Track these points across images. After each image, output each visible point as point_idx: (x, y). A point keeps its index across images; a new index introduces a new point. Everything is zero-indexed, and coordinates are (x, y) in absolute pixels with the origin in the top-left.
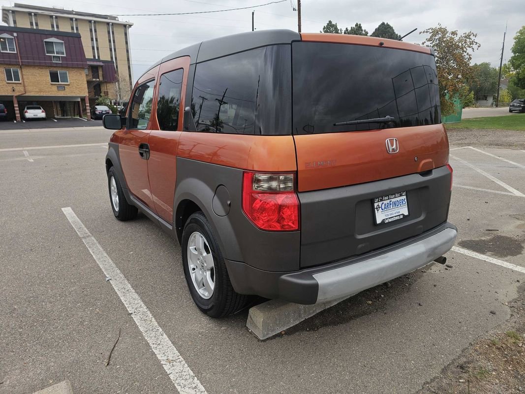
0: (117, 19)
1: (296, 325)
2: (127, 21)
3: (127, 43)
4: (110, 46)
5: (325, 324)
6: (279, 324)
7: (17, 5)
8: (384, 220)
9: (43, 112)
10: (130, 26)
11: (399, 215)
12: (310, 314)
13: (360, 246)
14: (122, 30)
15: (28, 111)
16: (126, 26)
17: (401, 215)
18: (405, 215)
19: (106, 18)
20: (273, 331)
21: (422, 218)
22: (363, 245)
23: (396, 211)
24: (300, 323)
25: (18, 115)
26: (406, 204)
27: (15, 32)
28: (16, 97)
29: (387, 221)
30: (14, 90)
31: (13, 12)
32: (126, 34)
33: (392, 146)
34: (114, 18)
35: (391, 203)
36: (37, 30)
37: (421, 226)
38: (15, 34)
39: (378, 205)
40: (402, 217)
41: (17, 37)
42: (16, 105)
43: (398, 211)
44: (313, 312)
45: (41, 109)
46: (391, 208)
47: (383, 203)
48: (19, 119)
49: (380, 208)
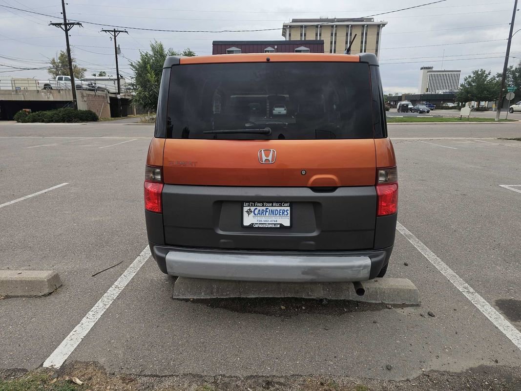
0: (372, 20)
1: (206, 299)
2: (382, 21)
3: (377, 42)
4: (362, 47)
5: (225, 307)
6: (190, 291)
7: (294, 21)
8: (253, 224)
9: (285, 110)
10: (384, 25)
11: (275, 224)
12: (223, 295)
13: (222, 241)
14: (375, 30)
15: (275, 109)
16: (379, 26)
17: (278, 224)
18: (285, 225)
19: (362, 21)
20: (183, 295)
21: (315, 234)
22: (225, 241)
23: (272, 219)
24: (210, 299)
26: (289, 215)
27: (276, 45)
29: (256, 226)
31: (290, 26)
32: (378, 34)
33: (267, 156)
34: (370, 20)
35: (267, 210)
36: (305, 40)
37: (312, 243)
38: (276, 47)
39: (250, 209)
40: (279, 226)
41: (277, 49)
43: (275, 220)
44: (227, 295)
45: (284, 107)
46: (267, 215)
47: (257, 209)
49: (251, 212)
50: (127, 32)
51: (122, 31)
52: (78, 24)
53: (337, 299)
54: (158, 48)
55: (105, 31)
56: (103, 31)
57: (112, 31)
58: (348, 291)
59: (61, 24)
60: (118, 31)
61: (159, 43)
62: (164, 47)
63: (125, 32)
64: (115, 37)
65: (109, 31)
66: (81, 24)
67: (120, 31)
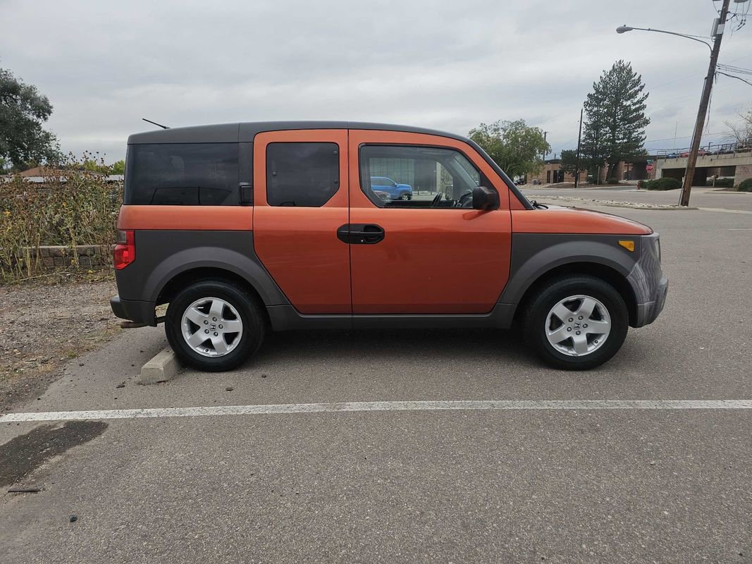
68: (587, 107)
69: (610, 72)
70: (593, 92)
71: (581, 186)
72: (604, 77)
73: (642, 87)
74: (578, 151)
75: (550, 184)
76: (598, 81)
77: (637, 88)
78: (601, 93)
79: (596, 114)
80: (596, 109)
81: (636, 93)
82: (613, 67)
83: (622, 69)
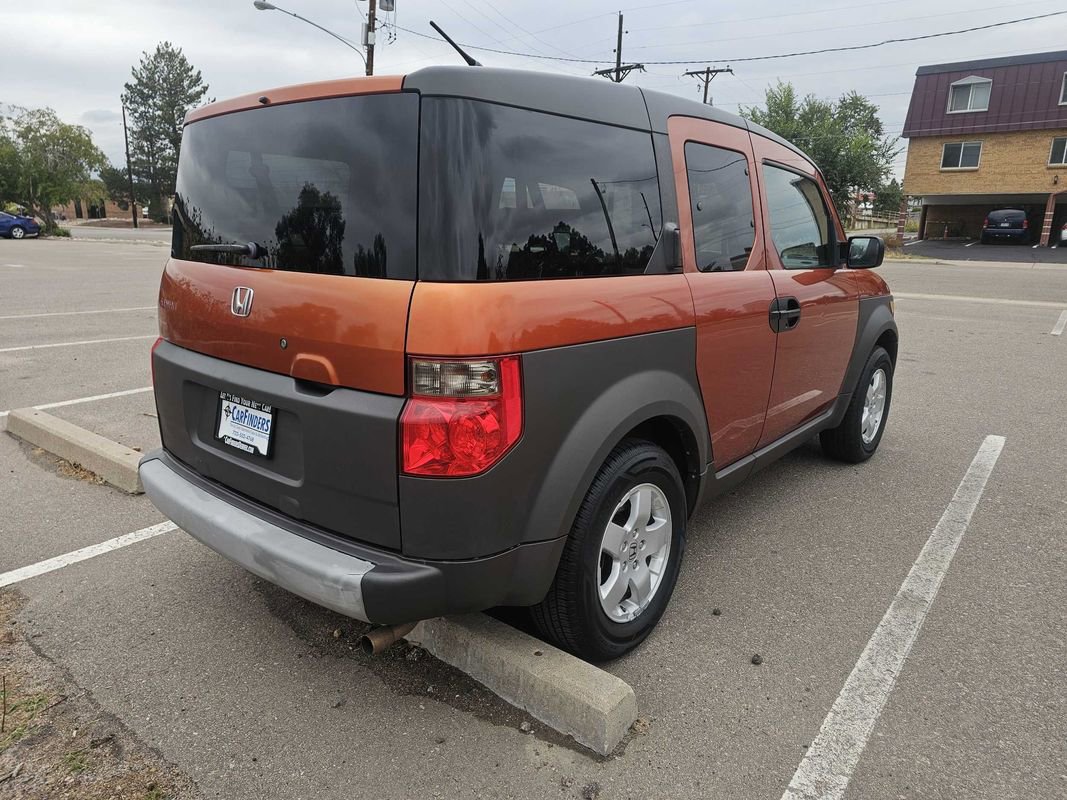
8: (227, 437)
17: (252, 446)
18: (261, 452)
21: (297, 483)
23: (248, 434)
25: (1046, 234)
26: (269, 432)
28: (1056, 195)
29: (228, 442)
30: (1056, 183)
35: (248, 414)
39: (229, 407)
40: (252, 451)
42: (1049, 213)
46: (245, 424)
47: (237, 408)
48: (1044, 241)
49: (230, 412)
50: (731, 71)
51: (722, 71)
52: (639, 66)
53: (444, 660)
54: (780, 95)
55: (691, 74)
56: (688, 74)
57: (703, 73)
58: (466, 651)
59: (609, 71)
60: (714, 71)
61: (785, 85)
62: (795, 93)
63: (728, 70)
64: (707, 82)
65: (697, 73)
66: (643, 67)
67: (717, 71)
68: (128, 104)
69: (155, 58)
70: (133, 82)
71: (143, 225)
72: (146, 62)
73: (206, 88)
74: (129, 171)
75: (83, 221)
76: (138, 67)
77: (198, 89)
78: (146, 85)
79: (143, 116)
80: (142, 109)
81: (198, 95)
82: (158, 50)
83: (172, 56)
